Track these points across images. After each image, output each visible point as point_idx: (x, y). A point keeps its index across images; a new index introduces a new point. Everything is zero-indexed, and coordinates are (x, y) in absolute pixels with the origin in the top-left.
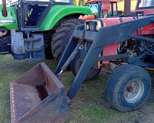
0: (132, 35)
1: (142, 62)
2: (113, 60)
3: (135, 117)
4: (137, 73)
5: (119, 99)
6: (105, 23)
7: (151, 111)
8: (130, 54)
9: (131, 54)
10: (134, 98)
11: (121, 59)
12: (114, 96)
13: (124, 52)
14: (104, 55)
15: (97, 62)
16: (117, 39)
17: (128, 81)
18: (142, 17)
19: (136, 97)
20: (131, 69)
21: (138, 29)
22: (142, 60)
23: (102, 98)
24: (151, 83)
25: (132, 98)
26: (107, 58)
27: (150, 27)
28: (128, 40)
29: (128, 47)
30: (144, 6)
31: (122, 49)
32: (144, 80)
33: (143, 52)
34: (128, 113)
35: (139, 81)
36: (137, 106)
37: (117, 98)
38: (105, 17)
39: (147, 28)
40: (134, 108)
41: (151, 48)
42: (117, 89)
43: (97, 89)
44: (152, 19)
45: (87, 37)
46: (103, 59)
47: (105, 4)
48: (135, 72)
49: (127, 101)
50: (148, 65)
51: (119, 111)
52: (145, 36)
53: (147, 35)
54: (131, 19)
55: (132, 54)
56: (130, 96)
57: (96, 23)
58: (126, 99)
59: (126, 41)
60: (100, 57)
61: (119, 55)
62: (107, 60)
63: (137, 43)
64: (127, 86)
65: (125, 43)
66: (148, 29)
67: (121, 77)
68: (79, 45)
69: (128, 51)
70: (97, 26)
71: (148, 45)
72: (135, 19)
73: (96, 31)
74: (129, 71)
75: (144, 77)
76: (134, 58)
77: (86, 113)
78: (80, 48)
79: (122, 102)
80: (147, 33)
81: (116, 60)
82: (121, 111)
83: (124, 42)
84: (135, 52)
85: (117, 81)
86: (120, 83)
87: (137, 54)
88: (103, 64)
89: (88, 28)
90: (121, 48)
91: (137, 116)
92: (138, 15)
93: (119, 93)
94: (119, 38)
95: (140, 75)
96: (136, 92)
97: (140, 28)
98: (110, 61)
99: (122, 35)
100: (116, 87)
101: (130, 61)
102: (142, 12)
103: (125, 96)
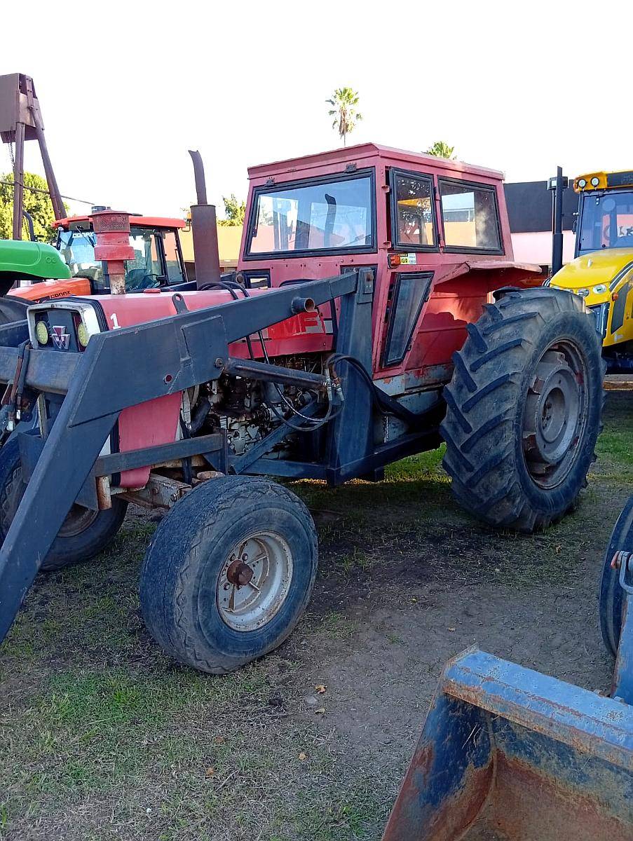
0: (231, 361)
1: (283, 458)
2: (169, 466)
3: (268, 683)
4: (258, 507)
5: (198, 627)
6: (114, 317)
7: (327, 649)
8: (232, 435)
9: (237, 435)
10: (258, 606)
11: (201, 456)
12: (176, 617)
13: (207, 427)
14: (124, 447)
15: (98, 479)
16: (169, 378)
17: (226, 544)
18: (264, 291)
19: (266, 604)
20: (237, 496)
21: (252, 337)
22: (281, 454)
23: (133, 633)
24: (315, 539)
25: (252, 609)
26: (138, 460)
27: (295, 327)
28: (221, 381)
29: (222, 407)
30: (280, 249)
31: (201, 415)
32: (288, 531)
33: (280, 423)
34: (240, 675)
35: (272, 535)
36: (273, 637)
37: (191, 622)
38: (114, 291)
39: (286, 330)
40: (264, 647)
41: (307, 403)
42: (186, 586)
43: (110, 596)
44: (298, 298)
45: (40, 375)
46: (123, 464)
47: (108, 238)
48: (250, 504)
49: (233, 626)
50: (301, 470)
51: (206, 674)
52: (280, 360)
53: (289, 356)
54: (220, 297)
55: (242, 432)
56: (244, 604)
57: (76, 317)
58: (228, 617)
59: (215, 385)
60: (106, 458)
61: (191, 443)
62: (143, 468)
63: (257, 390)
64: (230, 563)
65: (212, 394)
66: (287, 334)
67: (199, 533)
68: (7, 414)
69: (223, 422)
70: (81, 329)
71: (295, 396)
72: (235, 297)
73: (83, 349)
74: (228, 505)
75: (289, 518)
76: (250, 448)
77: (60, 716)
78: (11, 426)
79: (212, 635)
80: (286, 350)
81: (180, 465)
82: (213, 671)
83: (203, 387)
84: (251, 423)
85: (186, 549)
86: (196, 557)
87: (260, 430)
88: (123, 487)
89: (44, 338)
90: (194, 412)
91: (274, 679)
92: (252, 281)
93: (195, 598)
94: (177, 376)
95: (270, 514)
96: (266, 583)
97: (259, 331)
98: (155, 471)
99: (186, 361)
100: (183, 576)
101: (234, 461)
102: (264, 272)
103: (223, 605)
